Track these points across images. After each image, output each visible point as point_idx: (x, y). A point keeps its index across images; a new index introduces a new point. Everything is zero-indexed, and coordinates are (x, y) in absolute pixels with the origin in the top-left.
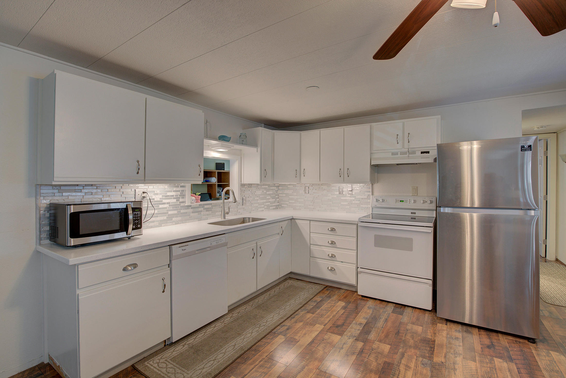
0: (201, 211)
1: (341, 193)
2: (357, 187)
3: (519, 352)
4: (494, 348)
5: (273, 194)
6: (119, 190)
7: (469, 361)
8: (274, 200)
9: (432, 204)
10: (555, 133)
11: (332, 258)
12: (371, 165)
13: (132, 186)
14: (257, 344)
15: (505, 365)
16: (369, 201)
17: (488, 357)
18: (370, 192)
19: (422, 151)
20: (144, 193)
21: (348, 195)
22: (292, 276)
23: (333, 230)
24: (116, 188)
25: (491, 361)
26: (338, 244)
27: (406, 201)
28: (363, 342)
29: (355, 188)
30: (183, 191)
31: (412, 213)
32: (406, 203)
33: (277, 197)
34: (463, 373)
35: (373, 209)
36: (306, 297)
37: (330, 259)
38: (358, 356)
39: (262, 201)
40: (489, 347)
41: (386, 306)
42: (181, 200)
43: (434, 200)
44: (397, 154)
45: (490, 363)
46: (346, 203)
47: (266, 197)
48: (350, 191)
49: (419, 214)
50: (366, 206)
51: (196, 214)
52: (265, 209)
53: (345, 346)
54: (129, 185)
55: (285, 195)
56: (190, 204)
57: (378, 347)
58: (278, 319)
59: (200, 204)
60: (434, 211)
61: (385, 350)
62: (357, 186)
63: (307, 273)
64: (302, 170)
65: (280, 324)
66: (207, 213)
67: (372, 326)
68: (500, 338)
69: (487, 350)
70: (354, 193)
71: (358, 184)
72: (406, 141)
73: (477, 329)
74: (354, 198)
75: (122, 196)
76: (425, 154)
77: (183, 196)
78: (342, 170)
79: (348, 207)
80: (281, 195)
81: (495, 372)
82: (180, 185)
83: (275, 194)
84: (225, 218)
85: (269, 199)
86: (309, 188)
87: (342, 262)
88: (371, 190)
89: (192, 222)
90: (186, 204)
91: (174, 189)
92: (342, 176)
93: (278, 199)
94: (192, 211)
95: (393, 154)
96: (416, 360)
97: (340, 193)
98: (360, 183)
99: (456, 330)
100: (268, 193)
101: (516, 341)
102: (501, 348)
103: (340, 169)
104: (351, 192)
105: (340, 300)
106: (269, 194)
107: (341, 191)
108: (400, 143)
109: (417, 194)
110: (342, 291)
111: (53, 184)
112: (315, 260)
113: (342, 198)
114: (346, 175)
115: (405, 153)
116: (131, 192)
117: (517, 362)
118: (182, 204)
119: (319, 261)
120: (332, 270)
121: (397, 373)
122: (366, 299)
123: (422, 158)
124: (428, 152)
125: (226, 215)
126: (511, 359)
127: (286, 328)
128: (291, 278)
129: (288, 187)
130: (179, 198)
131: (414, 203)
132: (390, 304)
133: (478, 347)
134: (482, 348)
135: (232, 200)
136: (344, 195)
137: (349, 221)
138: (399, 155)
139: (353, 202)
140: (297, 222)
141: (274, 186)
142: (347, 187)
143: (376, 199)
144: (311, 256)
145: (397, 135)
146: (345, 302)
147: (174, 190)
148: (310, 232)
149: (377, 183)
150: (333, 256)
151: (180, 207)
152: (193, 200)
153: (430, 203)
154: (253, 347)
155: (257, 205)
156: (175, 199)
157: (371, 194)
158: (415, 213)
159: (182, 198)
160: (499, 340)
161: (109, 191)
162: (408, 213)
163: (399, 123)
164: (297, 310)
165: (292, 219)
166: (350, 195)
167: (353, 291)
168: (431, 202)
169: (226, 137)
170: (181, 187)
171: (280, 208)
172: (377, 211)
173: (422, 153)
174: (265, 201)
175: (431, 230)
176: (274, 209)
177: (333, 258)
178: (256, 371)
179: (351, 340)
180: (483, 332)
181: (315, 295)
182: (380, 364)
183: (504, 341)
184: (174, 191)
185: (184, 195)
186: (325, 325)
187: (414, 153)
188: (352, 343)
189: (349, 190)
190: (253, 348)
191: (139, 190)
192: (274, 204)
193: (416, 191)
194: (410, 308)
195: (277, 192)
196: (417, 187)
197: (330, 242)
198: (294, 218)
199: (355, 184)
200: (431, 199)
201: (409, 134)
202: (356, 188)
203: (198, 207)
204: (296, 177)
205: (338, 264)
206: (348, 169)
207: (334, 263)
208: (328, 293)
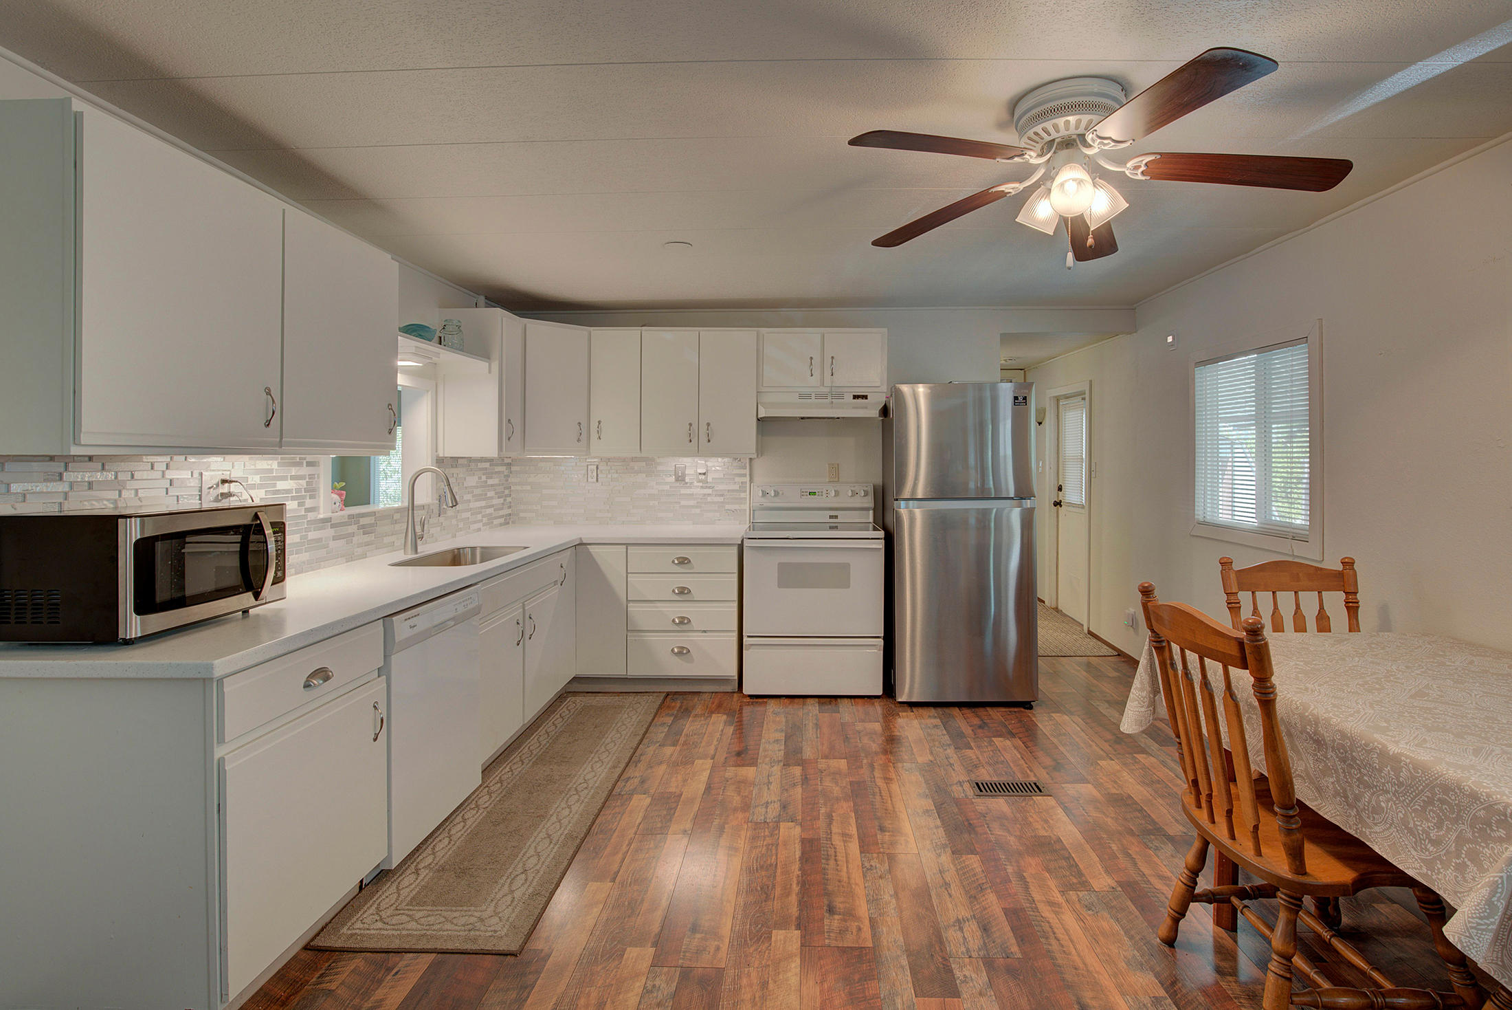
0: (353, 535)
1: (680, 478)
2: (716, 466)
3: (1019, 724)
4: (989, 727)
5: (499, 485)
6: (161, 473)
7: (964, 751)
8: (501, 500)
9: (866, 497)
10: (1021, 370)
11: (682, 626)
12: (759, 417)
13: (193, 460)
14: (597, 822)
15: (1008, 743)
16: (743, 495)
17: (985, 739)
18: (744, 475)
19: (855, 394)
20: (224, 482)
21: (696, 484)
22: (579, 686)
23: (683, 561)
24: (152, 468)
25: (991, 743)
26: (696, 594)
27: (820, 494)
28: (799, 765)
29: (713, 469)
30: (311, 476)
31: (831, 517)
32: (819, 497)
33: (507, 492)
34: (964, 766)
35: (756, 512)
36: (638, 720)
37: (677, 628)
38: (804, 787)
39: (478, 504)
40: (980, 727)
41: (804, 704)
42: (309, 503)
43: (869, 490)
44: (809, 396)
45: (990, 745)
46: (692, 503)
47: (486, 494)
48: (700, 474)
49: (843, 517)
50: (736, 507)
51: (343, 542)
52: (483, 526)
53: (772, 779)
54: (186, 460)
55: (529, 488)
56: (329, 514)
57: (829, 766)
58: (606, 770)
59: (351, 515)
60: (869, 510)
61: (841, 767)
62: (716, 464)
63: (619, 671)
64: (594, 426)
65: (620, 777)
66: (366, 538)
67: (800, 740)
68: (991, 713)
69: (980, 730)
70: (710, 479)
71: (720, 459)
72: (828, 372)
73: (957, 708)
74: (709, 491)
75: (170, 494)
76: (860, 400)
77: (312, 491)
78: (695, 426)
79: (698, 511)
80: (519, 488)
81: (999, 754)
82: (305, 459)
83: (503, 484)
84: (416, 552)
85: (492, 498)
86: (597, 468)
87: (705, 631)
88: (747, 471)
89: (334, 565)
90: (319, 514)
91: (294, 470)
92: (695, 440)
93: (509, 499)
94: (333, 534)
95: (801, 396)
96: (894, 767)
97: (677, 480)
98: (722, 456)
99: (929, 716)
100: (490, 482)
101: (1010, 712)
102: (995, 725)
103: (690, 425)
104: (703, 477)
105: (712, 712)
106: (492, 485)
107: (680, 474)
108: (817, 373)
109: (838, 478)
110: (705, 696)
111: (72, 453)
112: (642, 636)
113: (683, 491)
114: (703, 438)
115: (823, 396)
116: (191, 480)
117: (1021, 735)
118: (311, 516)
119: (652, 638)
120: (682, 652)
121: (878, 791)
122: (760, 700)
123: (854, 408)
124: (865, 397)
125: (419, 542)
126: (1013, 735)
127: (636, 781)
128: (575, 693)
129: (539, 465)
130: (304, 497)
131: (835, 496)
132: (809, 700)
133: (967, 730)
134: (973, 730)
135: (407, 504)
136: (687, 483)
137: (721, 539)
138: (813, 400)
139: (709, 499)
140: (591, 550)
141: (502, 465)
142: (693, 466)
143: (763, 491)
144: (630, 629)
145: (811, 358)
146: (724, 714)
147: (293, 474)
148: (627, 573)
149: (761, 456)
150: (684, 621)
151: (306, 524)
152: (335, 504)
153: (864, 496)
154: (593, 828)
155: (468, 514)
156: (294, 500)
157: (747, 479)
158: (836, 517)
159: (310, 498)
160: (990, 715)
161: (135, 477)
162: (824, 517)
163: (814, 334)
164: (637, 748)
165: (580, 545)
166: (701, 484)
167: (728, 692)
168: (866, 494)
169: (427, 329)
170: (310, 464)
171: (513, 522)
172: (762, 517)
173: (855, 397)
174: (483, 503)
175: (880, 545)
176: (501, 525)
177: (686, 626)
178: (632, 860)
179: (776, 769)
180: (966, 711)
181: (653, 714)
182: (845, 787)
183: (996, 713)
184: (293, 478)
185: (314, 490)
186: (713, 758)
187: (840, 396)
188: (781, 772)
189: (699, 471)
190: (595, 829)
191: (213, 473)
192: (501, 513)
193: (835, 473)
194: (846, 700)
195: (507, 481)
196: (838, 465)
197: (677, 591)
198: (585, 542)
199: (713, 458)
200: (866, 489)
201: (833, 358)
202: (714, 466)
203: (346, 522)
204: (579, 440)
205: (698, 636)
206: (708, 424)
207: (688, 637)
208: (678, 705)
